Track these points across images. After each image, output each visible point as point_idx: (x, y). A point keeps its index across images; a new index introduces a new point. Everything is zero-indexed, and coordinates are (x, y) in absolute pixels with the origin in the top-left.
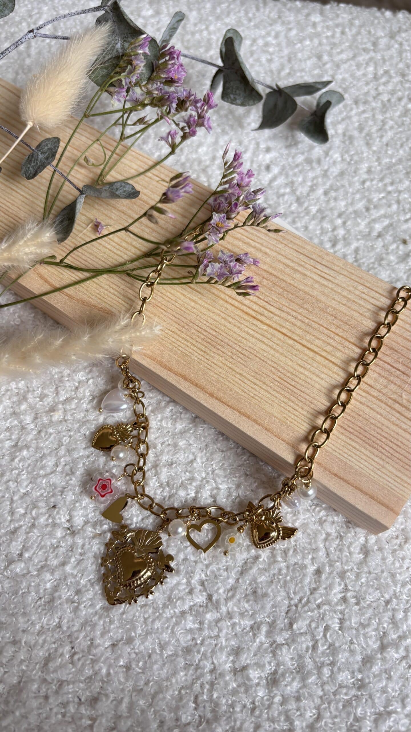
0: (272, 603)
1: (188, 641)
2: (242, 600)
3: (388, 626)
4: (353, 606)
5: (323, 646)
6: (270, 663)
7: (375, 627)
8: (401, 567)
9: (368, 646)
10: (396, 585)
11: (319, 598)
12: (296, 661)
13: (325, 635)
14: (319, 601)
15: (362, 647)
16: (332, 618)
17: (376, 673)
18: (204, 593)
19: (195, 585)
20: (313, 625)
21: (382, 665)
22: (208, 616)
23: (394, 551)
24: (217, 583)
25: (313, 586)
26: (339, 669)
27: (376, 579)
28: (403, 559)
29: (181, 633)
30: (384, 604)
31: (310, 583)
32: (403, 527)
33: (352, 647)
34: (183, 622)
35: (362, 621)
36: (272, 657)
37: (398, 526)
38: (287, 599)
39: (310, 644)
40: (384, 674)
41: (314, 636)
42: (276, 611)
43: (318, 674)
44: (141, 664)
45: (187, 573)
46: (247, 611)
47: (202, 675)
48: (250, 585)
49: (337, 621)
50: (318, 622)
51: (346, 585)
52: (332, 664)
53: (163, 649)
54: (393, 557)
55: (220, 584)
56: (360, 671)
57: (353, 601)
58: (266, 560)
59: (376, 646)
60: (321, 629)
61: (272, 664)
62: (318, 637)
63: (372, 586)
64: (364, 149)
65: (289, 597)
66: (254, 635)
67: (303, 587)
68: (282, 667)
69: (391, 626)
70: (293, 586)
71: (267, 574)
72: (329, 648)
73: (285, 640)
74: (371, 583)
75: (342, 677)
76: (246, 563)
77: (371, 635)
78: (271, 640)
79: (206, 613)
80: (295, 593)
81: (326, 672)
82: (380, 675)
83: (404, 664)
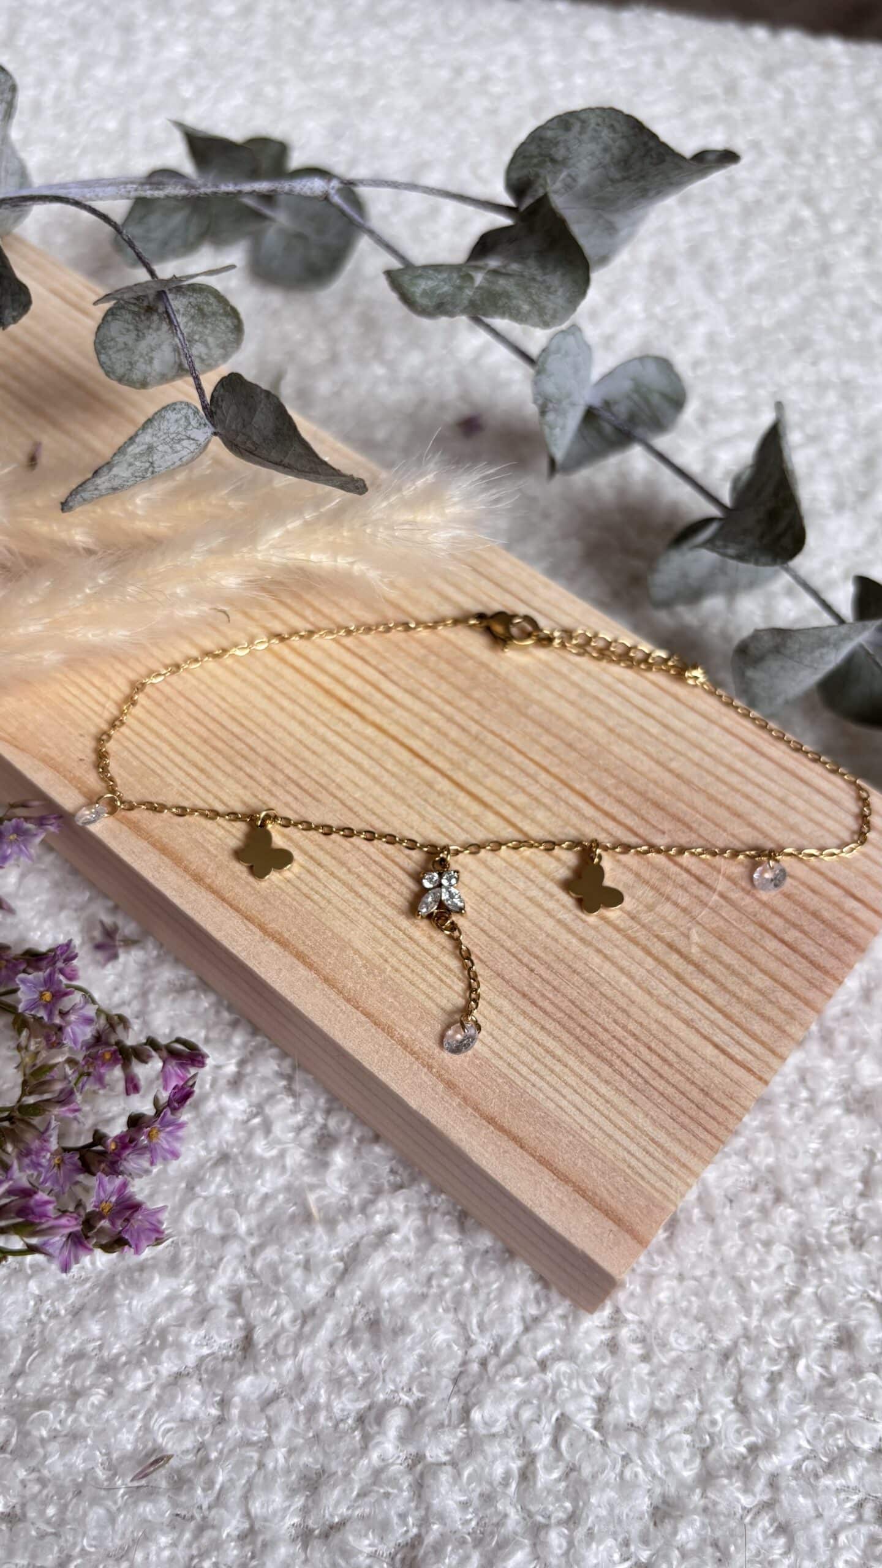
0: (419, 1351)
1: (187, 1452)
2: (341, 1342)
3: (724, 1417)
4: (633, 1364)
5: (549, 1469)
6: (402, 1517)
7: (692, 1419)
8: (762, 1263)
9: (669, 1471)
10: (748, 1313)
11: (545, 1341)
12: (476, 1512)
13: (555, 1443)
14: (544, 1350)
15: (654, 1476)
16: (578, 1394)
17: (691, 1546)
18: (240, 1321)
19: (216, 1299)
20: (526, 1414)
21: (703, 1525)
22: (246, 1385)
23: (746, 1223)
24: (276, 1295)
25: (533, 1311)
26: (590, 1535)
27: (696, 1295)
28: (768, 1244)
29: (168, 1430)
30: (714, 1357)
31: (524, 1302)
32: (770, 1160)
33: (628, 1474)
34: (179, 1400)
35: (657, 1404)
36: (411, 1500)
37: (756, 1159)
38: (462, 1341)
39: (515, 1465)
40: (710, 1550)
41: (525, 1443)
42: (428, 1374)
43: (534, 1545)
44: (51, 1511)
45: (199, 1267)
46: (352, 1373)
47: (217, 1545)
48: (361, 1303)
49: (589, 1402)
50: (539, 1407)
51: (617, 1311)
52: (572, 1519)
53: (115, 1475)
54: (742, 1237)
55: (284, 1300)
56: (645, 1541)
57: (636, 1350)
58: (412, 1239)
59: (688, 1474)
60: (546, 1426)
61: (410, 1520)
62: (536, 1447)
63: (686, 1313)
64: (700, 296)
65: (468, 1339)
66: (366, 1438)
67: (503, 1311)
68: (435, 1527)
69: (733, 1417)
70: (479, 1309)
71: (413, 1275)
72: (566, 1475)
73: (448, 1453)
74: (684, 1304)
75: (596, 1555)
76: (357, 1245)
77: (680, 1444)
78: (412, 1449)
79: (239, 1377)
80: (482, 1326)
81: (555, 1539)
82: (699, 1551)
83: (764, 1522)
